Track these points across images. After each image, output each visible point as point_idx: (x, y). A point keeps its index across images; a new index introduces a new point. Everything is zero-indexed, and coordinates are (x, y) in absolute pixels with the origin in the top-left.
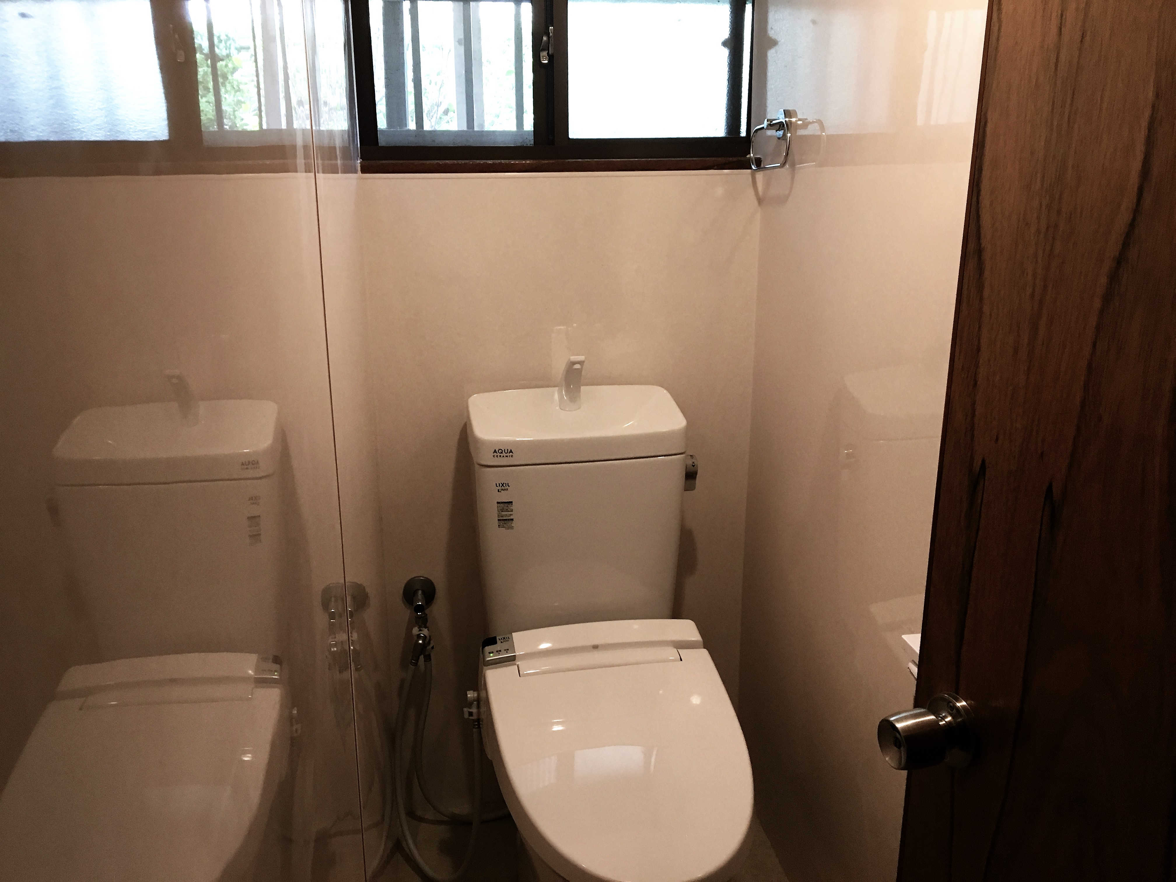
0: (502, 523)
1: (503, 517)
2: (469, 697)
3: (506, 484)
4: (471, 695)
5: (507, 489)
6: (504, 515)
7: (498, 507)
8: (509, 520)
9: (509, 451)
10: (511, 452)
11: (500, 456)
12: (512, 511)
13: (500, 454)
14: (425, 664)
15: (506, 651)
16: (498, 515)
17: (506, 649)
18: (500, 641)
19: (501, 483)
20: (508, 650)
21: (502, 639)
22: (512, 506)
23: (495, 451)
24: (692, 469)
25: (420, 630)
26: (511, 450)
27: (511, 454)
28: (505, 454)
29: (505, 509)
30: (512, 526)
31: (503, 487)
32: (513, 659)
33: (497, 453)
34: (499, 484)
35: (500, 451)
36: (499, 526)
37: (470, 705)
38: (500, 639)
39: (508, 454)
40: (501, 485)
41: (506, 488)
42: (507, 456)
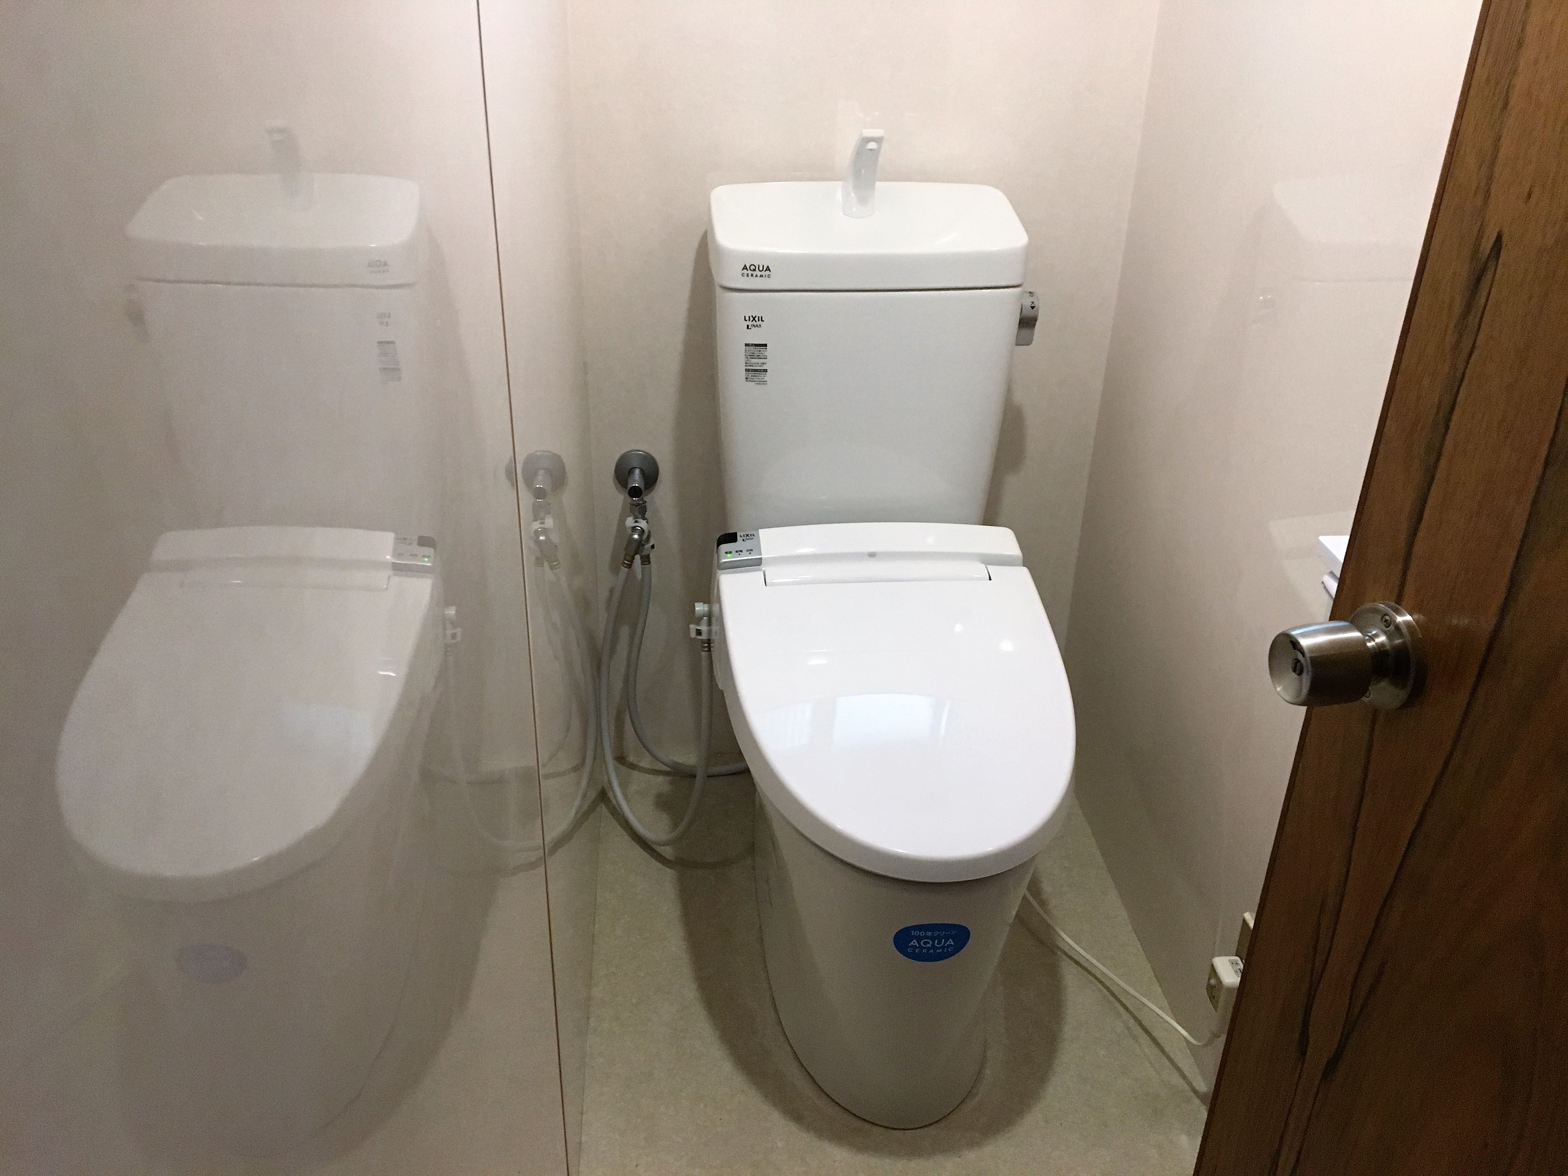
0: (751, 374)
1: (752, 366)
2: (698, 610)
3: (759, 317)
4: (700, 608)
5: (760, 325)
6: (754, 363)
7: (746, 350)
8: (760, 371)
9: (765, 269)
10: (768, 269)
11: (752, 275)
12: (766, 358)
13: (753, 272)
14: (642, 568)
15: (748, 552)
16: (746, 363)
17: (748, 549)
18: (742, 539)
19: (752, 316)
20: (752, 550)
21: (744, 536)
22: (766, 351)
23: (745, 268)
24: (1031, 313)
25: (636, 522)
26: (768, 267)
27: (768, 272)
28: (759, 273)
29: (756, 355)
30: (766, 380)
31: (755, 321)
32: (758, 562)
33: (747, 270)
34: (749, 317)
35: (752, 267)
36: (746, 378)
37: (698, 621)
38: (742, 536)
39: (763, 273)
40: (751, 319)
41: (758, 323)
42: (761, 276)
